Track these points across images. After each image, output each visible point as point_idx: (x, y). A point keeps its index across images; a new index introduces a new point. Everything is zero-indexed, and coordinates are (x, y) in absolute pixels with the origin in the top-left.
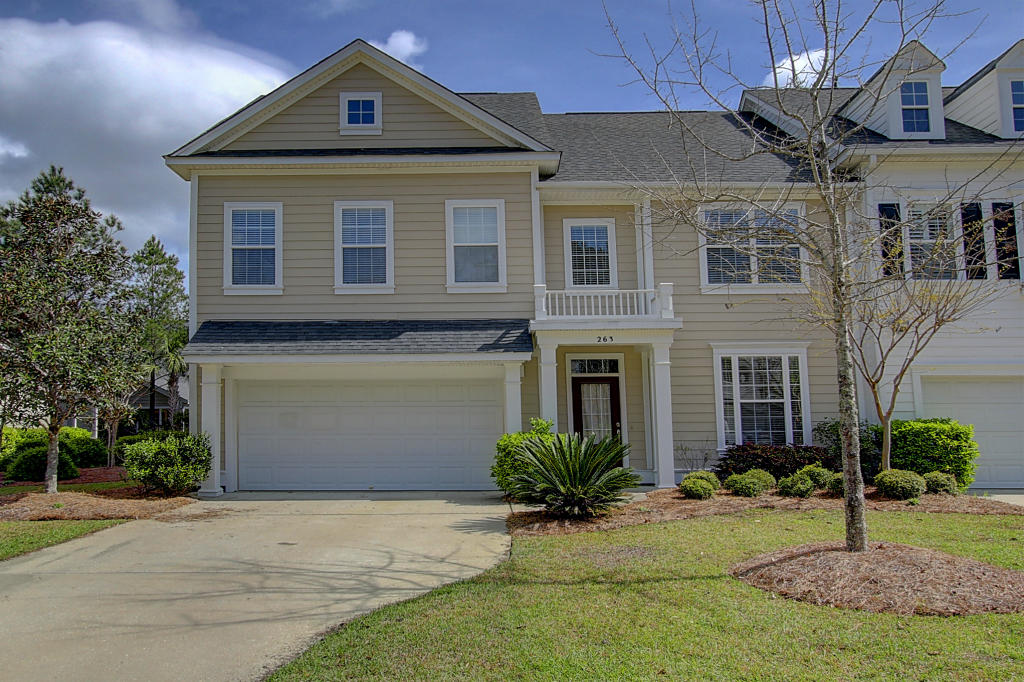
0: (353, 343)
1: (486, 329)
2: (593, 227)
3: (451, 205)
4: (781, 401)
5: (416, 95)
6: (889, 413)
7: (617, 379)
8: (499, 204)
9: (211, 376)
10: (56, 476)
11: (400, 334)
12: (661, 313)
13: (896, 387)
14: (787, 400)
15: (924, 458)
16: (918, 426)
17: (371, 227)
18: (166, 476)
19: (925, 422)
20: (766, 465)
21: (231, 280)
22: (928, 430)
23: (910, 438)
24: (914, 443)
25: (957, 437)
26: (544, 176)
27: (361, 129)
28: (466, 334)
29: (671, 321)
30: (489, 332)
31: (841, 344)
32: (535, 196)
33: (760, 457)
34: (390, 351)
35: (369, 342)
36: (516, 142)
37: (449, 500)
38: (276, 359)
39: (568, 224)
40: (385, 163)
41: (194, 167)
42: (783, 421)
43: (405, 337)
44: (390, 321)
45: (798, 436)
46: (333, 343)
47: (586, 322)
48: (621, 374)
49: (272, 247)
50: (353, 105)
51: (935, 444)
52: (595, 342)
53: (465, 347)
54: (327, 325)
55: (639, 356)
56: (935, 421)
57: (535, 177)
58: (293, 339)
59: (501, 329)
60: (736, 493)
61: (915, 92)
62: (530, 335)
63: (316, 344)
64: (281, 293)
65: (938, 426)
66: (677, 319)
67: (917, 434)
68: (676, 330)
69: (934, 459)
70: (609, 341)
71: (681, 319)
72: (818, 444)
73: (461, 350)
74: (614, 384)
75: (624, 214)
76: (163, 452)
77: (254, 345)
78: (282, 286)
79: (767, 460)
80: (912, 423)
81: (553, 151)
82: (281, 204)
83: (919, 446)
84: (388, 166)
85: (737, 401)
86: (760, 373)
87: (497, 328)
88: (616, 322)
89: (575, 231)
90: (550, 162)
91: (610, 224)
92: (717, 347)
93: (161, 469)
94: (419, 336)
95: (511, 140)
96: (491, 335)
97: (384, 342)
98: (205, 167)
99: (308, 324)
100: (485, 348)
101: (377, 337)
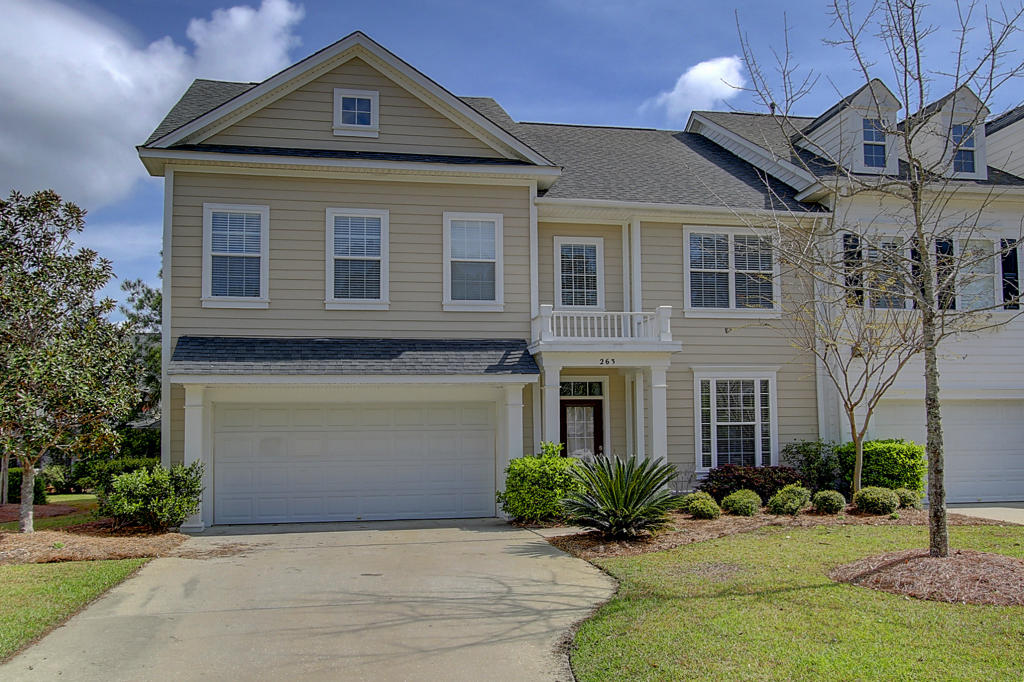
0: (355, 362)
1: (486, 349)
2: (582, 246)
3: (449, 217)
4: (752, 423)
5: (415, 98)
6: (862, 435)
7: (600, 402)
8: (498, 219)
9: (193, 398)
10: (31, 513)
11: (400, 353)
12: (659, 336)
13: (870, 409)
14: (758, 423)
15: (884, 476)
16: (880, 446)
17: (365, 237)
18: (160, 509)
19: (883, 442)
20: (750, 485)
21: (210, 292)
22: (889, 449)
23: (874, 457)
24: (876, 462)
25: (913, 456)
26: (542, 192)
27: (358, 130)
28: (468, 355)
29: (668, 344)
30: (490, 353)
31: (932, 370)
32: (534, 212)
33: (744, 478)
34: (396, 372)
35: (371, 362)
36: (517, 154)
37: (461, 527)
38: (274, 380)
39: (559, 242)
40: (383, 169)
41: (171, 161)
42: (753, 443)
43: (407, 356)
44: (384, 340)
45: (766, 458)
46: (333, 363)
47: (592, 344)
48: (606, 398)
49: (257, 255)
50: (348, 103)
51: (896, 463)
52: (598, 364)
53: (471, 368)
54: (319, 342)
55: (623, 378)
56: (891, 441)
57: (534, 191)
58: (288, 357)
59: (501, 350)
60: (735, 513)
61: (873, 129)
62: (532, 356)
63: (314, 364)
64: (267, 306)
65: (897, 446)
66: (675, 342)
67: (879, 454)
68: (674, 353)
69: (892, 477)
70: (611, 364)
71: (681, 343)
72: (786, 465)
73: (469, 372)
74: (598, 407)
75: (613, 232)
76: (155, 483)
77: (246, 363)
78: (267, 299)
79: (749, 480)
80: (873, 443)
81: (555, 166)
82: (268, 208)
83: (883, 466)
84: (386, 171)
85: (714, 423)
86: (735, 397)
87: (496, 349)
88: (621, 344)
89: (566, 249)
90: (549, 176)
91: (598, 243)
92: (699, 370)
93: (154, 502)
94: (422, 356)
95: (513, 151)
96: (493, 357)
97: (386, 362)
98: (183, 162)
99: (298, 342)
100: (491, 370)
101: (377, 357)
